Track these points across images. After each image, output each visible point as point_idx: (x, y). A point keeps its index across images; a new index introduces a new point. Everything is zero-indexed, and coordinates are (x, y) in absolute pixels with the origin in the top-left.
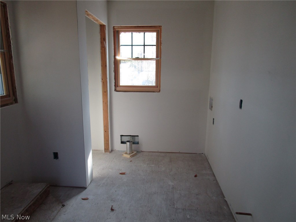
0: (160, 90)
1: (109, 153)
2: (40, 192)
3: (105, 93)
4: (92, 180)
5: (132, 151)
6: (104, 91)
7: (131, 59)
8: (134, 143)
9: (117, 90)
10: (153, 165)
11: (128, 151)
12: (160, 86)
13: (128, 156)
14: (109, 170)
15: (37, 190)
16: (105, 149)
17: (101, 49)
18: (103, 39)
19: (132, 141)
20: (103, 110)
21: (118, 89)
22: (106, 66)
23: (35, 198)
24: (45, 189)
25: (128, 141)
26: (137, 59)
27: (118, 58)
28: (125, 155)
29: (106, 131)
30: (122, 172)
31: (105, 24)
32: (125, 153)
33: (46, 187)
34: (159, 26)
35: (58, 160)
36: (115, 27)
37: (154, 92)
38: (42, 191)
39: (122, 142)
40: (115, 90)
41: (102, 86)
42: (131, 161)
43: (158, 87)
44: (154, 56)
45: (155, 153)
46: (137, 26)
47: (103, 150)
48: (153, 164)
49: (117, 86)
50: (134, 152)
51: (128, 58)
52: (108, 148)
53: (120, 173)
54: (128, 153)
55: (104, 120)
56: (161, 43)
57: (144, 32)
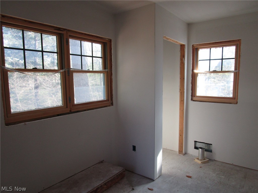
0: (237, 102)
1: (182, 155)
2: (117, 173)
3: (182, 102)
4: (160, 175)
5: (203, 158)
6: (181, 100)
7: (208, 72)
8: (206, 150)
9: (194, 100)
10: (222, 177)
11: (200, 157)
12: (237, 99)
13: (199, 162)
14: (178, 170)
15: (116, 171)
16: (179, 151)
17: (181, 65)
18: (183, 56)
19: (204, 149)
20: (180, 116)
21: (194, 98)
22: (184, 79)
23: (112, 177)
24: (121, 172)
25: (201, 148)
26: (215, 72)
27: (195, 71)
28: (196, 160)
29: (181, 135)
30: (189, 175)
31: (184, 44)
32: (196, 158)
33: (122, 170)
34: (238, 40)
35: (135, 152)
36: (194, 45)
37: (230, 103)
38: (119, 173)
39: (196, 148)
40: (192, 100)
41: (180, 96)
42: (201, 167)
43: (235, 99)
44: (233, 69)
45: (229, 165)
46: (215, 43)
47: (177, 152)
48: (223, 175)
49: (193, 96)
50: (206, 159)
51: (206, 72)
52: (183, 151)
53: (187, 176)
54: (200, 159)
55: (179, 125)
56: (240, 56)
57: (223, 47)
